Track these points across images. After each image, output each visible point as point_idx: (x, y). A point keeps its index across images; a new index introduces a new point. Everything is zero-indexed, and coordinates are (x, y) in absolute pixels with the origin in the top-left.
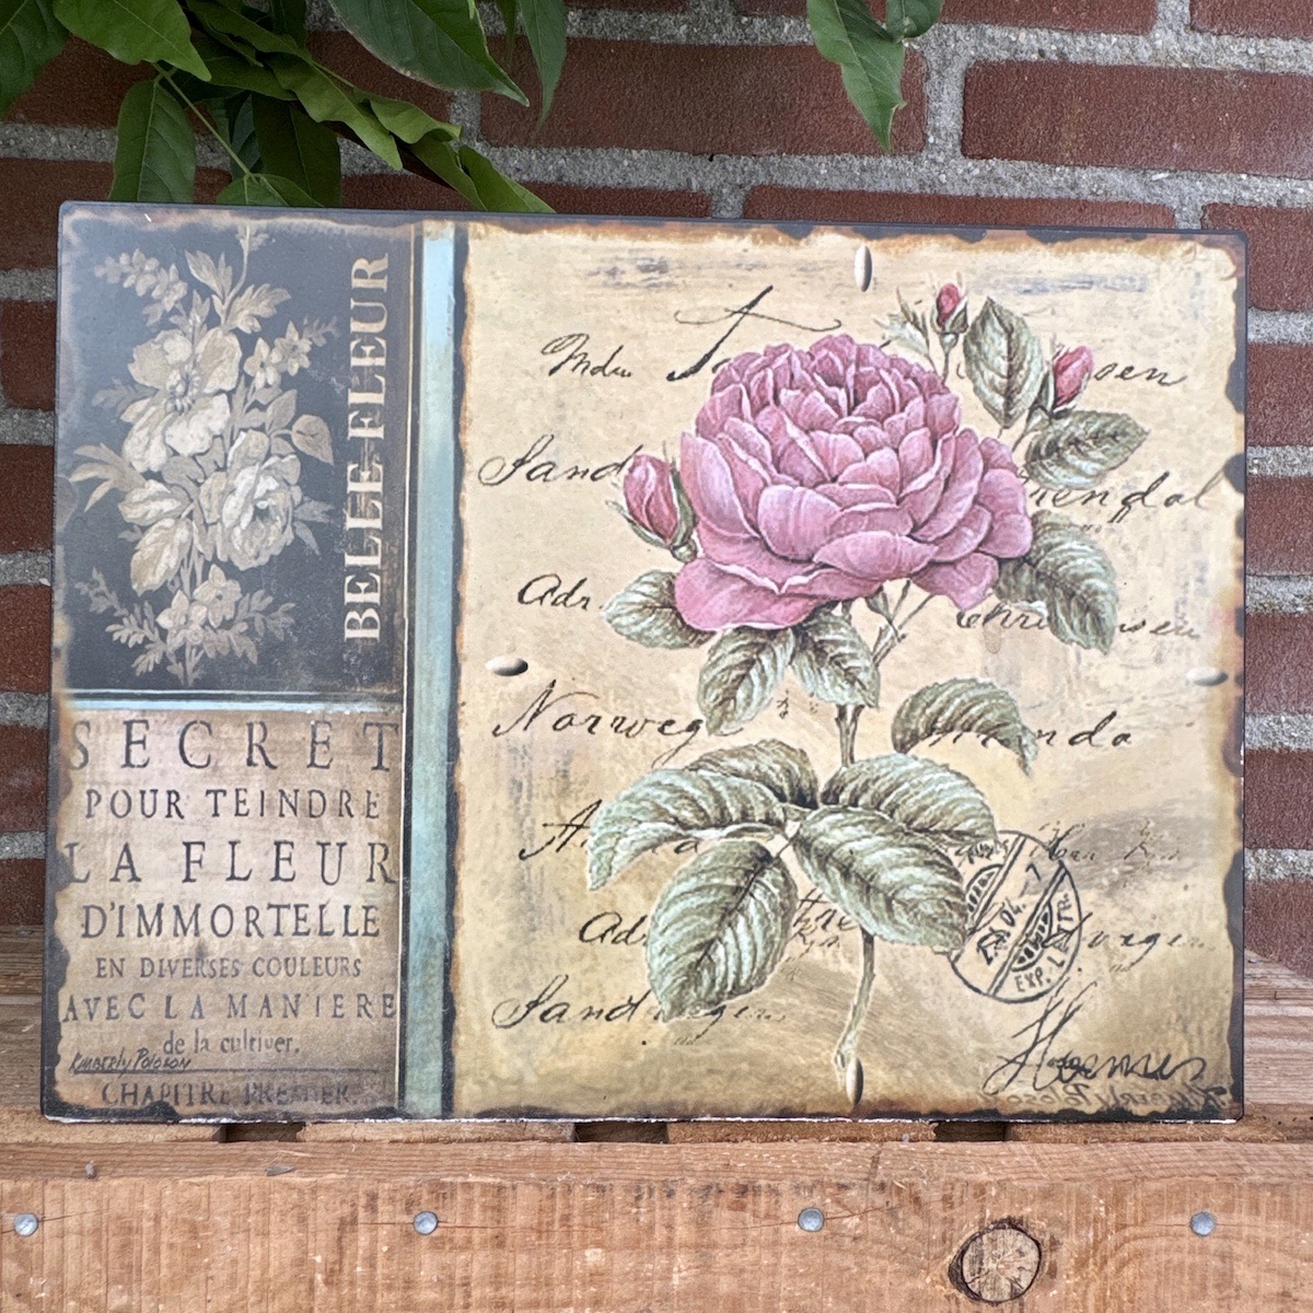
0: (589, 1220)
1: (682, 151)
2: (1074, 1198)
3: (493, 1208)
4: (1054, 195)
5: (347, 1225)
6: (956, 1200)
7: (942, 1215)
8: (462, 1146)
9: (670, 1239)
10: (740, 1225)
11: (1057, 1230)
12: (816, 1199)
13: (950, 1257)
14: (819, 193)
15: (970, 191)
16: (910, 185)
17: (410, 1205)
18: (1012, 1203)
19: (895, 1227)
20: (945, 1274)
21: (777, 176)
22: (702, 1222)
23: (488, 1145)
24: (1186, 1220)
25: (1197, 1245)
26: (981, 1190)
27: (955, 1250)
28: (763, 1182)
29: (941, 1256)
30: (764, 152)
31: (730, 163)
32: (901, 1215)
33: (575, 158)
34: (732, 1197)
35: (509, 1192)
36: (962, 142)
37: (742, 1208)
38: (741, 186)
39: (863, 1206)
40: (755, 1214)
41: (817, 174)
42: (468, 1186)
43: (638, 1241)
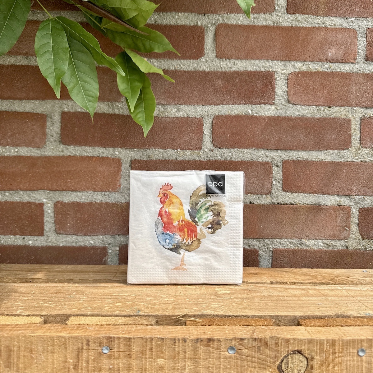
0: (159, 350)
1: (195, 13)
2: (319, 343)
3: (128, 345)
4: (317, 26)
5: (80, 350)
6: (280, 344)
7: (275, 349)
8: (118, 326)
9: (185, 356)
10: (208, 351)
11: (313, 354)
12: (233, 343)
13: (278, 363)
14: (240, 26)
15: (289, 24)
16: (270, 23)
17: (100, 344)
18: (298, 346)
19: (260, 352)
20: (276, 368)
21: (226, 21)
22: (195, 350)
23: (127, 326)
24: (356, 351)
25: (360, 359)
26: (287, 341)
27: (280, 360)
28: (215, 338)
29: (275, 362)
30: (222, 13)
31: (211, 17)
32: (261, 348)
33: (160, 16)
34: (206, 342)
35: (132, 340)
36: (287, 9)
37: (209, 346)
38: (214, 24)
39: (250, 346)
40: (213, 348)
41: (239, 20)
42: (119, 338)
43: (175, 356)
